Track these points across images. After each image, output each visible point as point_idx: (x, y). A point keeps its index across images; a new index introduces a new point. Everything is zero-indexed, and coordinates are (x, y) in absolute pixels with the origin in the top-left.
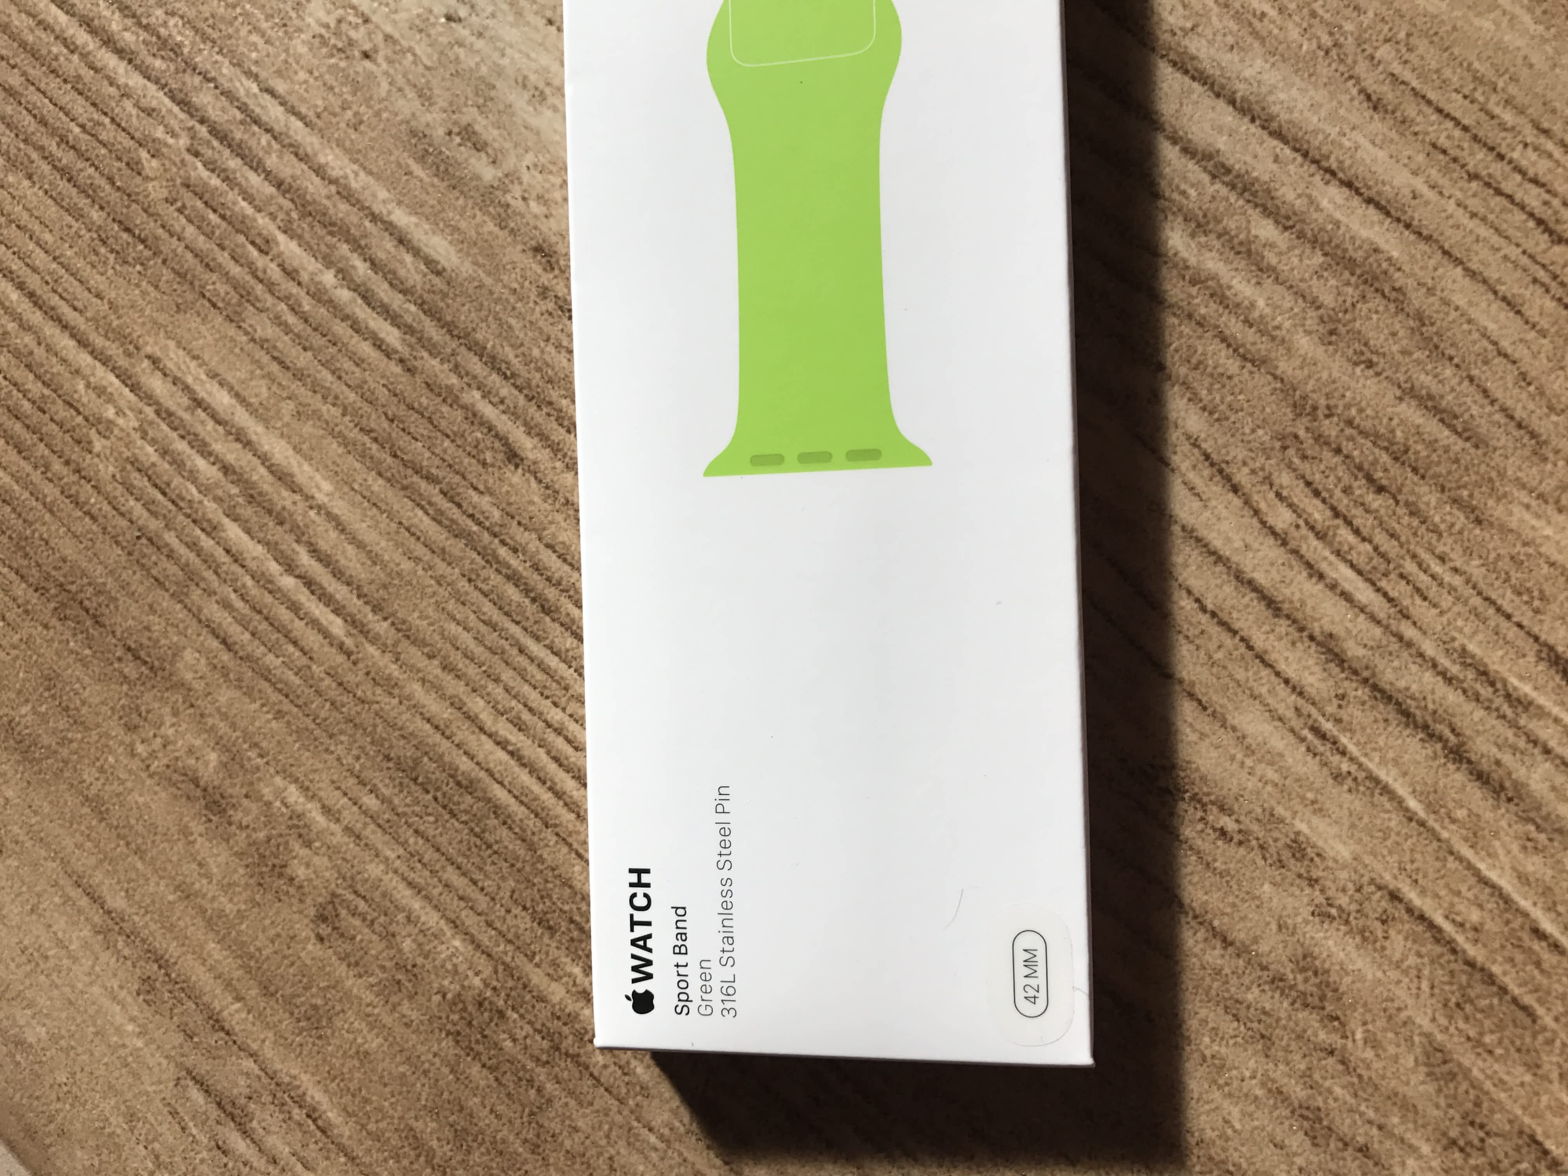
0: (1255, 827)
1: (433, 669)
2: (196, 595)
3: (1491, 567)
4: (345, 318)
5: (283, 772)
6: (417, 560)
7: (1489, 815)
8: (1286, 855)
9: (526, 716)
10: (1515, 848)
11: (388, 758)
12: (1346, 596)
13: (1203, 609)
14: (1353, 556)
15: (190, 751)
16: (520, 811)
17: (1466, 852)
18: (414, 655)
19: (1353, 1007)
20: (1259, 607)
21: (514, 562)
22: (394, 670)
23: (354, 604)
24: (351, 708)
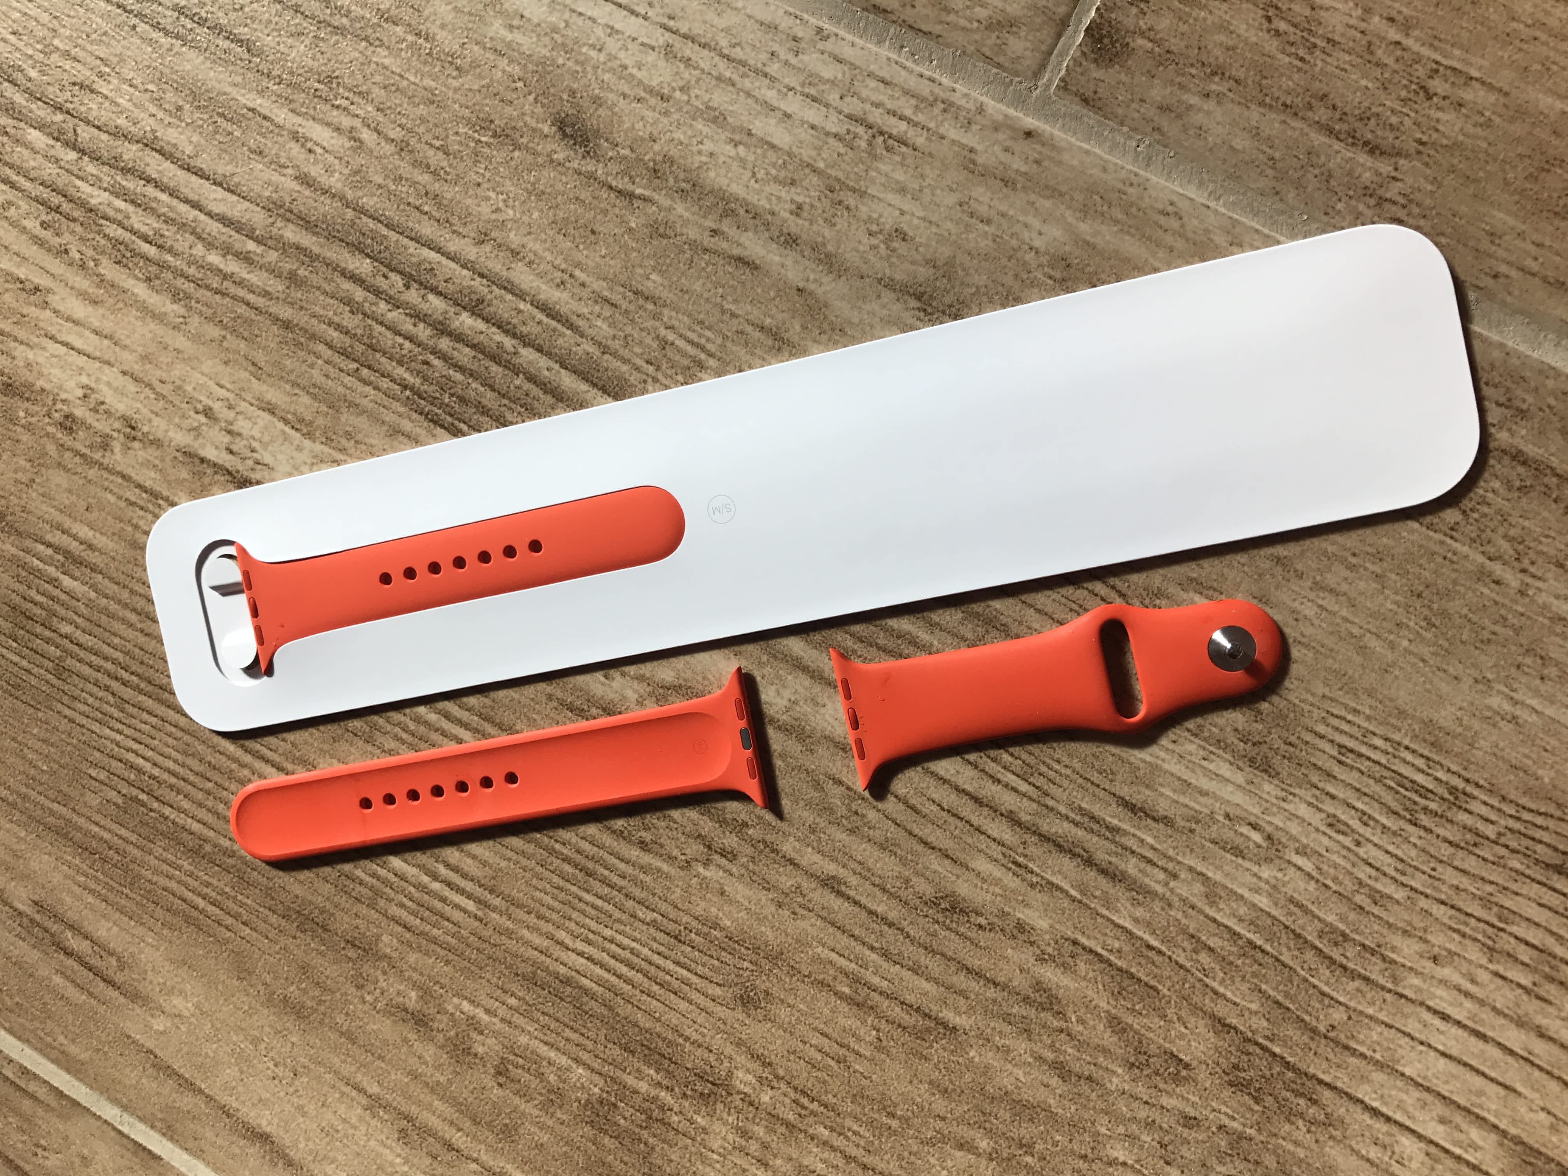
0: (996, 920)
1: (532, 919)
2: (382, 903)
3: (1083, 761)
4: (437, 730)
5: (457, 995)
6: (509, 860)
7: (1112, 891)
8: (1015, 932)
9: (591, 936)
10: (1128, 905)
11: (517, 975)
12: (1015, 790)
13: (943, 809)
14: (1013, 768)
15: (399, 993)
16: (600, 990)
17: (1105, 912)
18: (520, 914)
19: (1067, 1005)
20: (971, 804)
21: (565, 851)
22: (509, 924)
23: (478, 891)
24: (489, 950)
